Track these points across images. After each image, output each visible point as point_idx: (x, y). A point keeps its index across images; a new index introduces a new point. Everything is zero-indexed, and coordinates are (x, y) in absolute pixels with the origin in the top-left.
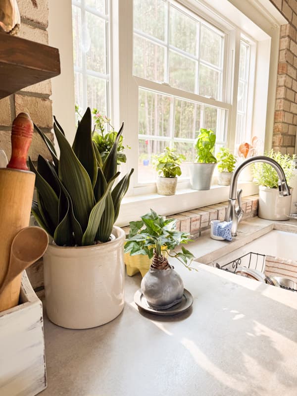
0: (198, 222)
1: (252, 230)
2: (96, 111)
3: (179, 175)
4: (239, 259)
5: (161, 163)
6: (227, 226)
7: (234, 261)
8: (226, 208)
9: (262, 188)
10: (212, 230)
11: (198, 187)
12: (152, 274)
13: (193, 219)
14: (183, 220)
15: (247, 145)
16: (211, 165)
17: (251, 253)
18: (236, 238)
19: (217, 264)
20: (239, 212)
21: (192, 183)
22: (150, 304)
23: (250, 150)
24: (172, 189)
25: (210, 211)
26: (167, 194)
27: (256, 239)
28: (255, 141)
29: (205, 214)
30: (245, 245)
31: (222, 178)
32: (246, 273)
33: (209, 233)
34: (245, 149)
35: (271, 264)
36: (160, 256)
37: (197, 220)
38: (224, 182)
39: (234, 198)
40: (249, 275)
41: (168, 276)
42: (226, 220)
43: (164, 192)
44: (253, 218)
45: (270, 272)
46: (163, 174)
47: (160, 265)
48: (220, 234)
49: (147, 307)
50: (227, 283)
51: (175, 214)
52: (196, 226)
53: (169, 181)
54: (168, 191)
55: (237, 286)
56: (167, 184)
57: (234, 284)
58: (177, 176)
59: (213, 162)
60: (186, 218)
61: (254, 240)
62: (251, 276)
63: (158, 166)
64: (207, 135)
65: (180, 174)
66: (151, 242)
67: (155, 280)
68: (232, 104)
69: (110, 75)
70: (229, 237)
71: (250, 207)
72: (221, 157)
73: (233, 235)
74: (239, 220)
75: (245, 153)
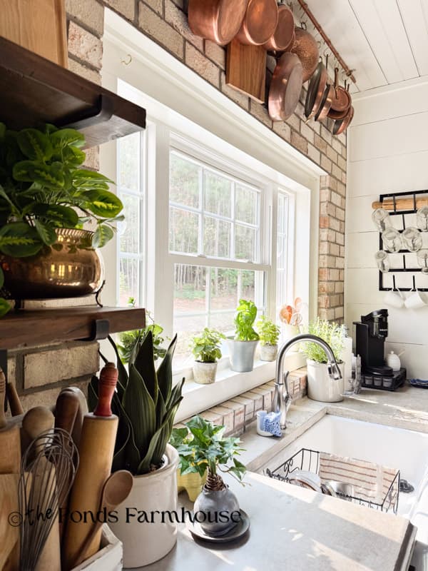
0: (242, 414)
1: (303, 419)
2: (133, 300)
3: (219, 358)
4: (291, 459)
5: (199, 345)
6: (276, 419)
7: (286, 463)
8: (272, 392)
9: (310, 362)
10: (258, 422)
11: (239, 367)
12: (207, 496)
13: (237, 412)
14: (226, 415)
15: (289, 308)
16: (254, 343)
17: (303, 449)
18: (286, 431)
19: (268, 469)
20: (287, 398)
21: (231, 363)
22: (205, 530)
23: (293, 315)
24: (211, 377)
25: (255, 398)
26: (207, 382)
27: (307, 430)
28: (298, 304)
29: (248, 403)
30: (296, 439)
31: (265, 353)
32: (301, 482)
33: (255, 427)
34: (287, 313)
35: (326, 463)
36: (215, 476)
37: (241, 412)
38: (267, 358)
39: (281, 382)
40: (303, 484)
41: (224, 497)
42: (273, 410)
43: (202, 381)
44: (303, 399)
45: (326, 472)
46: (200, 358)
47: (215, 486)
48: (268, 429)
49: (202, 534)
50: (281, 496)
51: (216, 406)
52: (240, 419)
53: (208, 366)
54: (208, 379)
55: (293, 500)
56: (205, 371)
57: (290, 497)
58: (217, 359)
59: (255, 339)
60: (230, 411)
61: (305, 431)
62: (306, 484)
63: (195, 349)
64: (247, 306)
65: (220, 356)
66: (201, 456)
67: (210, 503)
68: (271, 264)
69: (144, 254)
70: (278, 432)
71: (298, 386)
72: (263, 328)
73: (283, 427)
74: (288, 408)
75: (288, 317)
